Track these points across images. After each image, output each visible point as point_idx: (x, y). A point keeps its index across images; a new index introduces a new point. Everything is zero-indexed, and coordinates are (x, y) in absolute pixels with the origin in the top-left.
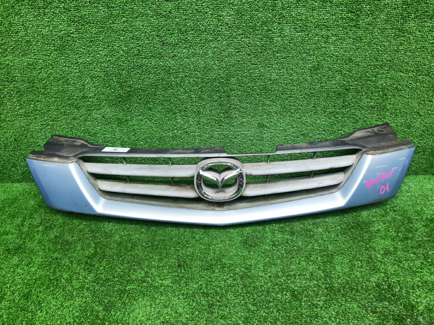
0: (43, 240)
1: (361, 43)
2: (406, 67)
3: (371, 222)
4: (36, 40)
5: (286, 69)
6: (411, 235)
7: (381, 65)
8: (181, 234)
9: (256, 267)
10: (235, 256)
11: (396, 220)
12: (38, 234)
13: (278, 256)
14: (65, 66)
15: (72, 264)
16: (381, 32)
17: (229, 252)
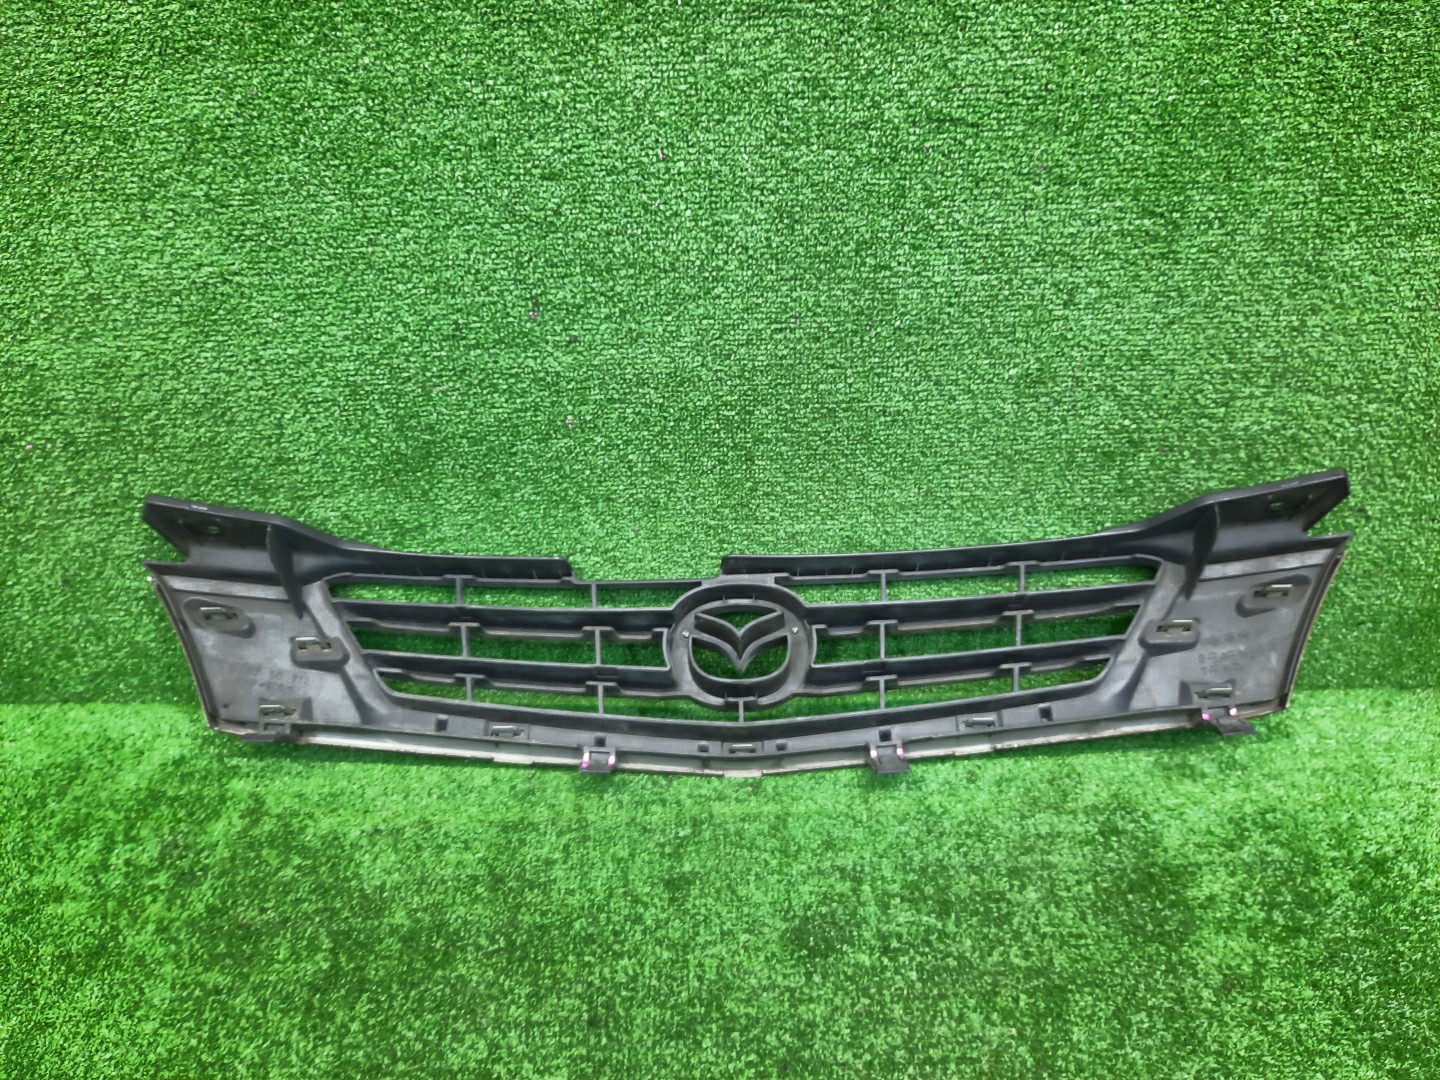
0: (172, 921)
1: (1181, 306)
2: (1325, 378)
3: (1190, 869)
4: (120, 294)
5: (937, 381)
7: (1245, 374)
8: (598, 908)
9: (828, 1031)
10: (764, 991)
11: (1268, 863)
12: (154, 901)
13: (896, 989)
14: (218, 370)
15: (264, 1010)
16: (1250, 273)
17: (745, 973)
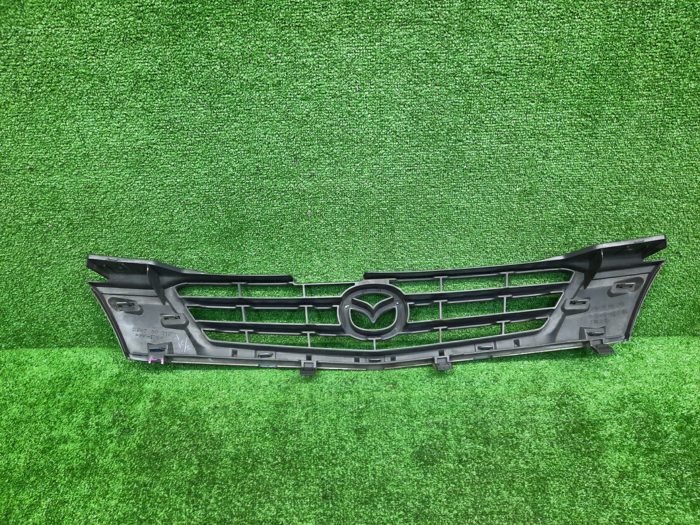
0: (121, 452)
1: (597, 158)
2: (663, 192)
3: (600, 422)
4: (98, 153)
5: (482, 194)
6: (658, 445)
7: (626, 190)
8: (324, 443)
9: (436, 500)
10: (405, 481)
11: (637, 419)
12: (111, 442)
13: (467, 480)
14: (143, 189)
15: (168, 494)
16: (630, 143)
17: (395, 473)
